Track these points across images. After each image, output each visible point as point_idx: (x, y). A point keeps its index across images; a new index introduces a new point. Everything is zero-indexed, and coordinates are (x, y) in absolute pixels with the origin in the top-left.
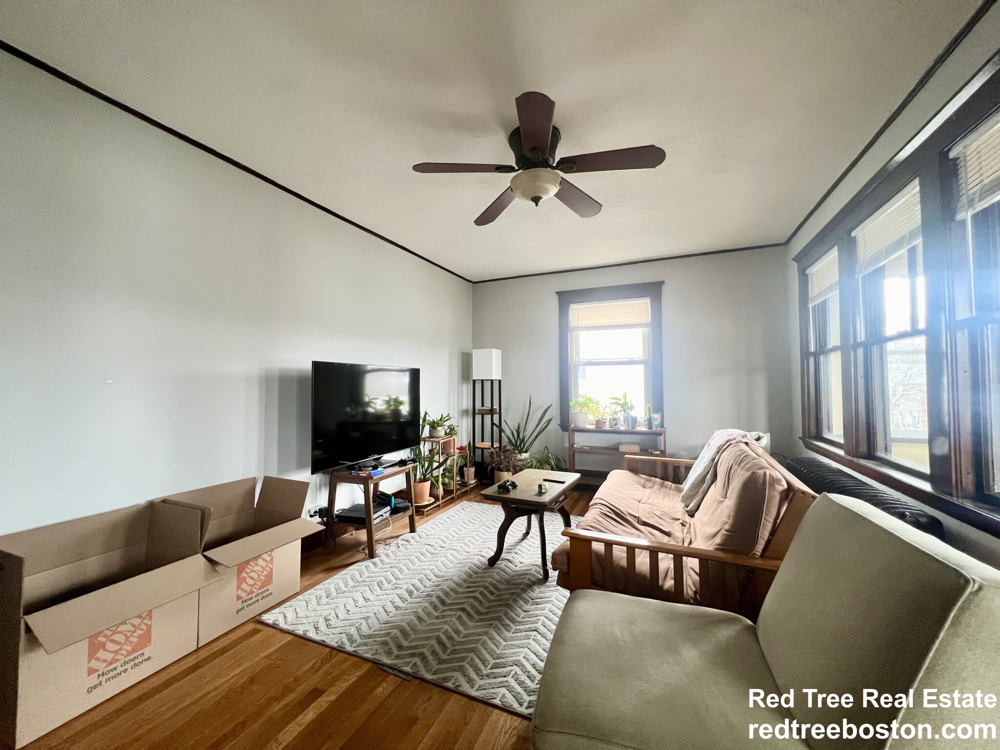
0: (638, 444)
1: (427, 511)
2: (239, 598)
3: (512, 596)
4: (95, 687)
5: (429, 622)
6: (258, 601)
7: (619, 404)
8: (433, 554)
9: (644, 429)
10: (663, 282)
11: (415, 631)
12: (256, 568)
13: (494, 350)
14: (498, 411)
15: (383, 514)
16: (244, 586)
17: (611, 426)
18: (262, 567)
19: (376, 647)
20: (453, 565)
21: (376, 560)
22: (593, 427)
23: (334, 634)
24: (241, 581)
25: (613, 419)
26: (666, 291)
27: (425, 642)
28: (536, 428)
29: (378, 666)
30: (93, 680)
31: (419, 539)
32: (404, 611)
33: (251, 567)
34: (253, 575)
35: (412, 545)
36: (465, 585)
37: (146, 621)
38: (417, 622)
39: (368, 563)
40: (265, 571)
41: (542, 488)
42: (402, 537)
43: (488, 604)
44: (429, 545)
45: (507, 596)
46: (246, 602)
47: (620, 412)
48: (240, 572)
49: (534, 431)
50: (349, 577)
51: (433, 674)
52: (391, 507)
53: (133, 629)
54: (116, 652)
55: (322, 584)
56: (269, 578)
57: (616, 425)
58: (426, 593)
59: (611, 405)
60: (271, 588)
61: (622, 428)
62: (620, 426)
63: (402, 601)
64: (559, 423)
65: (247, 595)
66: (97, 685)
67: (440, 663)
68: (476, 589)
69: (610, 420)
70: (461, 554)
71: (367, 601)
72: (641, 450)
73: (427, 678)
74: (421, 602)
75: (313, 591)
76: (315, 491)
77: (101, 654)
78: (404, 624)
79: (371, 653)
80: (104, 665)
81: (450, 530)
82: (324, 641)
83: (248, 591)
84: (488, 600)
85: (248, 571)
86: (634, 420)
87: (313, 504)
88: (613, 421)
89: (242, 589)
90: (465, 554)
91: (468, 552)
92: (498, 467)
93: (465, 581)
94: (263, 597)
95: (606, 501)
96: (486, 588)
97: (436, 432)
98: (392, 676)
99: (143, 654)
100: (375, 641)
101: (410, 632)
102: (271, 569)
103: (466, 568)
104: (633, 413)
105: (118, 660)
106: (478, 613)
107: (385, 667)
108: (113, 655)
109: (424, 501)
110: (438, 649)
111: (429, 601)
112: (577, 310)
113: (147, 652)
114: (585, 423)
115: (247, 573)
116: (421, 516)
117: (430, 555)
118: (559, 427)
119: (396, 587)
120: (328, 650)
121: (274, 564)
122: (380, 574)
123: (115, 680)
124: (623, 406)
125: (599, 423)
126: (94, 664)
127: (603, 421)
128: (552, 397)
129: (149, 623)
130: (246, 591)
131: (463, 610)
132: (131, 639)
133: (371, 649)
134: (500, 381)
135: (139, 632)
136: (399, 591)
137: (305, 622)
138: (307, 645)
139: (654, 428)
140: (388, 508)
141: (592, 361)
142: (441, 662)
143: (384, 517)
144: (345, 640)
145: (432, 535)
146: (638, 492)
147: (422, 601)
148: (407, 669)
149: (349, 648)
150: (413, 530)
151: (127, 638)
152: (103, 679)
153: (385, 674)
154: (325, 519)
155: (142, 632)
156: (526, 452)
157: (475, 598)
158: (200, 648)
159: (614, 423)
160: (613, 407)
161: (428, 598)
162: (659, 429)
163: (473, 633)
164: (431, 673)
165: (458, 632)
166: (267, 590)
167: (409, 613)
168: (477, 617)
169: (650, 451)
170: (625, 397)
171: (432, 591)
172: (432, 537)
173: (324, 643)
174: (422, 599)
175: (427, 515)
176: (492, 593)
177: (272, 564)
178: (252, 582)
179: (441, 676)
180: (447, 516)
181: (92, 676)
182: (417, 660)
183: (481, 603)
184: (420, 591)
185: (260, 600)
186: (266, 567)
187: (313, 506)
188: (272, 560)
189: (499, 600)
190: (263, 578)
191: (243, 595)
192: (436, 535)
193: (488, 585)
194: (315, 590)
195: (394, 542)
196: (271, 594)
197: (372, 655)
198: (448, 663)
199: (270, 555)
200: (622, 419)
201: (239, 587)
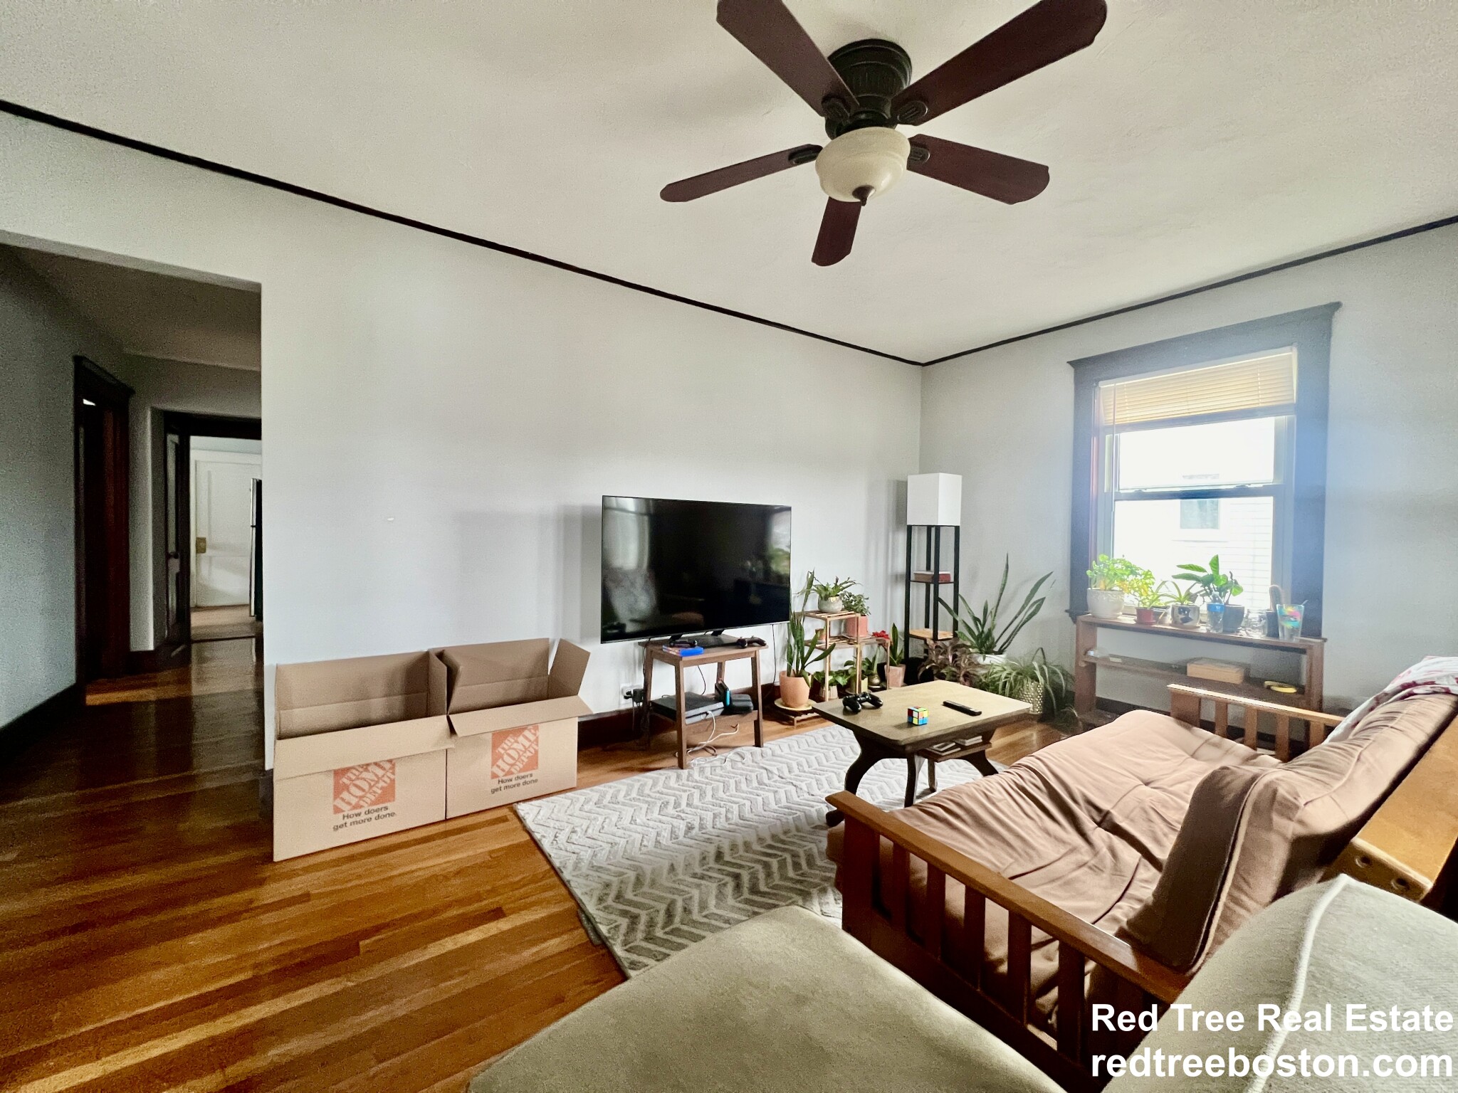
0: (1239, 665)
1: (798, 721)
2: (494, 776)
3: (823, 883)
4: (341, 826)
5: (681, 877)
6: (518, 785)
7: (1197, 579)
8: (761, 785)
9: (1257, 636)
10: (1337, 306)
11: (653, 883)
12: (515, 745)
13: (941, 475)
14: (952, 580)
15: (710, 712)
16: (500, 763)
17: (1175, 623)
18: (524, 746)
19: (594, 884)
20: (776, 807)
21: (684, 773)
22: (1130, 620)
23: (566, 851)
24: (496, 758)
25: (1180, 608)
26: (1342, 325)
27: (652, 903)
28: (1020, 613)
29: (579, 910)
30: (339, 819)
31: (759, 758)
32: (662, 851)
33: (509, 744)
34: (512, 752)
35: (743, 764)
36: (769, 842)
37: (389, 774)
38: (665, 871)
39: (672, 774)
40: (527, 752)
41: (913, 717)
42: (738, 750)
43: (777, 881)
44: (766, 769)
45: (817, 881)
46: (504, 783)
47: (1203, 596)
48: (495, 746)
49: (1016, 617)
50: (637, 785)
51: (626, 950)
52: (725, 703)
53: (376, 779)
54: (361, 798)
55: (603, 785)
56: (533, 763)
57: (1186, 620)
58: (707, 836)
59: (1176, 581)
60: (536, 774)
61: (1203, 629)
62: (1198, 625)
63: (671, 837)
64: (1067, 607)
65: (505, 775)
66: (343, 825)
67: (646, 939)
68: (780, 853)
69: (1173, 609)
70: (799, 794)
71: (633, 822)
72: (1248, 679)
73: (615, 952)
74: (691, 847)
75: (588, 792)
76: (633, 666)
77: (345, 795)
78: (648, 869)
79: (584, 890)
80: (349, 807)
81: (811, 755)
82: (550, 856)
83: (507, 770)
84: (784, 877)
85: (505, 746)
86: (1236, 616)
87: (629, 682)
88: (1180, 613)
89: (499, 767)
90: (806, 796)
91: (813, 795)
92: (939, 672)
93: (774, 837)
94: (525, 783)
95: (1046, 765)
96: (795, 855)
97: (826, 605)
98: (581, 931)
99: (386, 808)
100: (599, 877)
101: (647, 881)
102: (536, 752)
103: (791, 817)
104: (1234, 600)
105: (361, 807)
106: (754, 890)
107: (583, 915)
108: (357, 800)
109: (800, 705)
110: (660, 919)
111: (704, 848)
112: (1113, 392)
113: (391, 807)
114: (1118, 610)
115: (503, 749)
116: (789, 727)
117: (757, 785)
118: (1067, 614)
119: (679, 816)
120: (548, 867)
121: (539, 745)
122: (673, 792)
123: (359, 825)
124: (1206, 582)
125: (1142, 614)
126: (339, 803)
127: (1155, 610)
128: (1056, 557)
129: (392, 777)
130: (503, 770)
131: (737, 877)
132: (375, 789)
133: (587, 886)
134: (957, 528)
135: (381, 784)
136: (676, 822)
137: (552, 825)
138: (534, 854)
139: (1284, 639)
140: (721, 705)
141: (1144, 491)
142: (649, 938)
143: (708, 717)
144: (570, 866)
145: (781, 757)
146: (1169, 762)
147: (694, 846)
148: (604, 929)
149: (566, 875)
150: (758, 744)
151: (371, 787)
152: (349, 821)
153: (578, 924)
154: (641, 704)
155: (385, 785)
156: (1000, 652)
157: (767, 866)
158: (451, 819)
159: (1182, 616)
160: (1185, 585)
161: (705, 844)
162: (1297, 640)
163: (720, 916)
164: (625, 948)
165: (703, 906)
166: (531, 775)
167: (665, 855)
168: (746, 895)
169: (1267, 683)
170: (1215, 563)
171: (718, 836)
172: (779, 759)
173: (549, 858)
174: (697, 842)
175: (798, 727)
176: (797, 866)
177: (537, 745)
178: (511, 761)
179: (634, 957)
180: (824, 733)
181: (337, 815)
182: (624, 923)
183: (769, 875)
184: (704, 831)
185: (522, 784)
186: (529, 747)
187: (628, 685)
188: (537, 740)
189: (800, 882)
190: (526, 760)
191: (501, 774)
192: (786, 758)
193: (802, 854)
194: (592, 790)
195: (722, 754)
196: (536, 781)
197: (582, 894)
198: (656, 944)
199: (535, 734)
200: (1204, 609)
201: (494, 763)
